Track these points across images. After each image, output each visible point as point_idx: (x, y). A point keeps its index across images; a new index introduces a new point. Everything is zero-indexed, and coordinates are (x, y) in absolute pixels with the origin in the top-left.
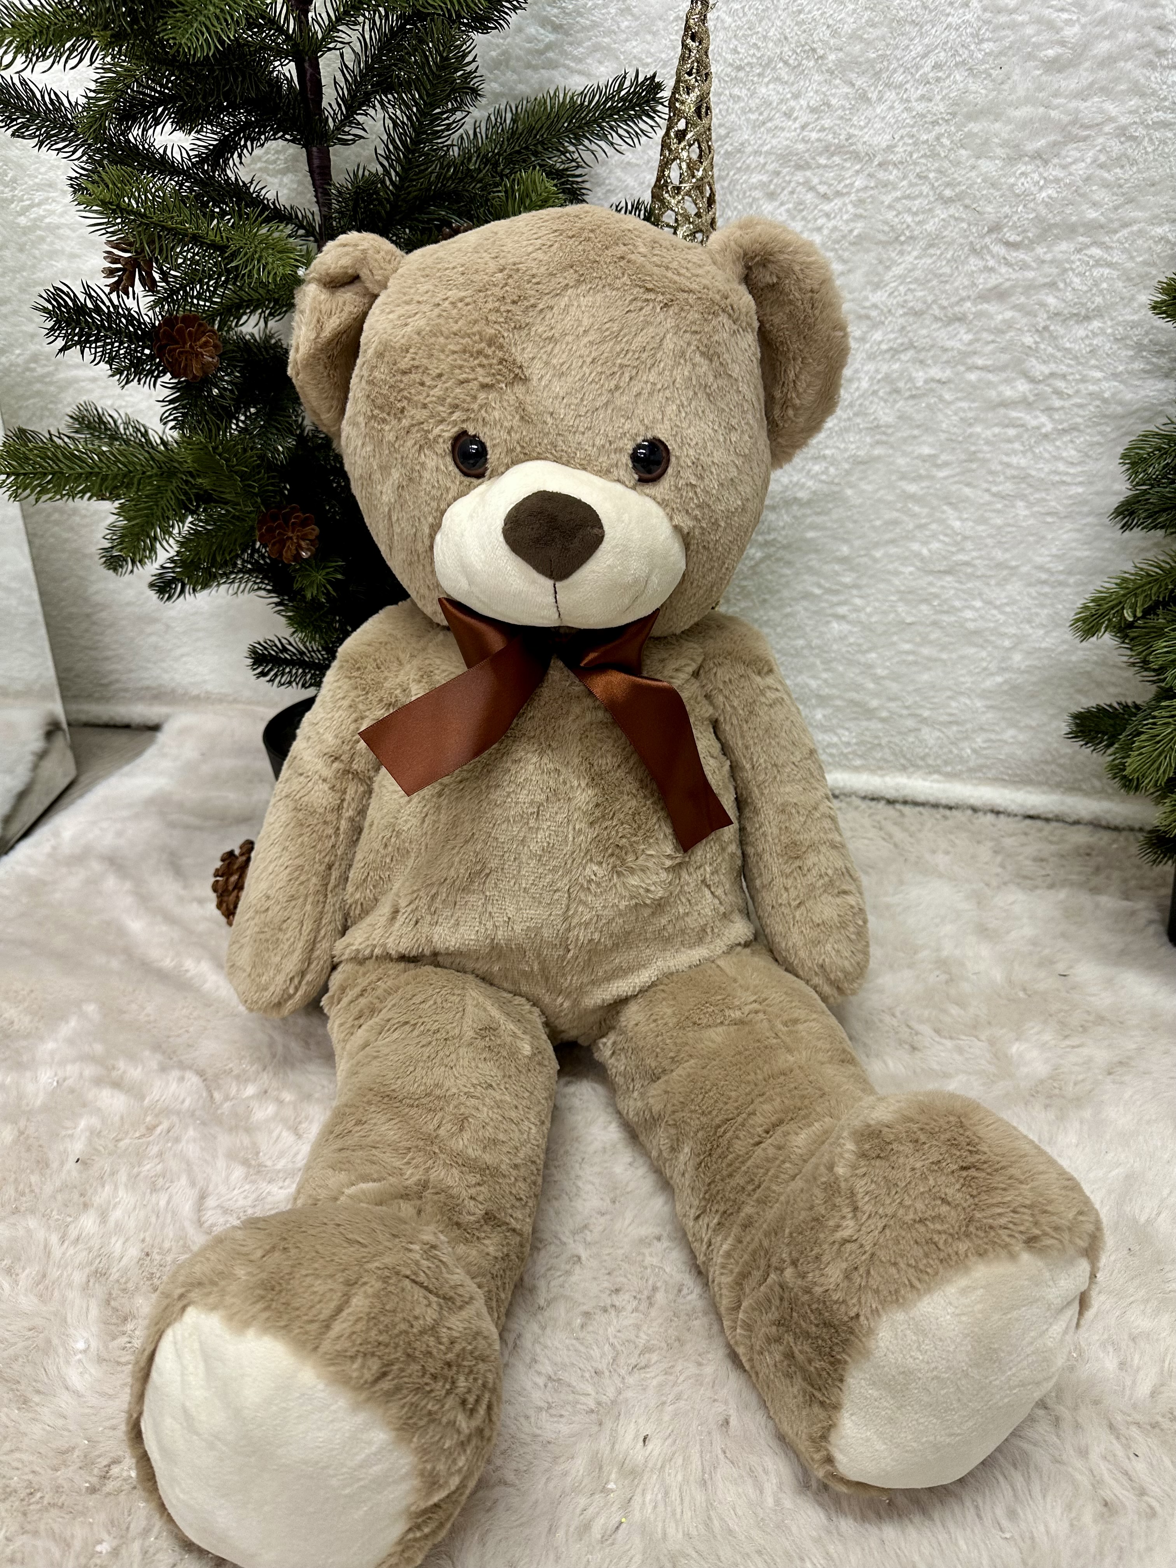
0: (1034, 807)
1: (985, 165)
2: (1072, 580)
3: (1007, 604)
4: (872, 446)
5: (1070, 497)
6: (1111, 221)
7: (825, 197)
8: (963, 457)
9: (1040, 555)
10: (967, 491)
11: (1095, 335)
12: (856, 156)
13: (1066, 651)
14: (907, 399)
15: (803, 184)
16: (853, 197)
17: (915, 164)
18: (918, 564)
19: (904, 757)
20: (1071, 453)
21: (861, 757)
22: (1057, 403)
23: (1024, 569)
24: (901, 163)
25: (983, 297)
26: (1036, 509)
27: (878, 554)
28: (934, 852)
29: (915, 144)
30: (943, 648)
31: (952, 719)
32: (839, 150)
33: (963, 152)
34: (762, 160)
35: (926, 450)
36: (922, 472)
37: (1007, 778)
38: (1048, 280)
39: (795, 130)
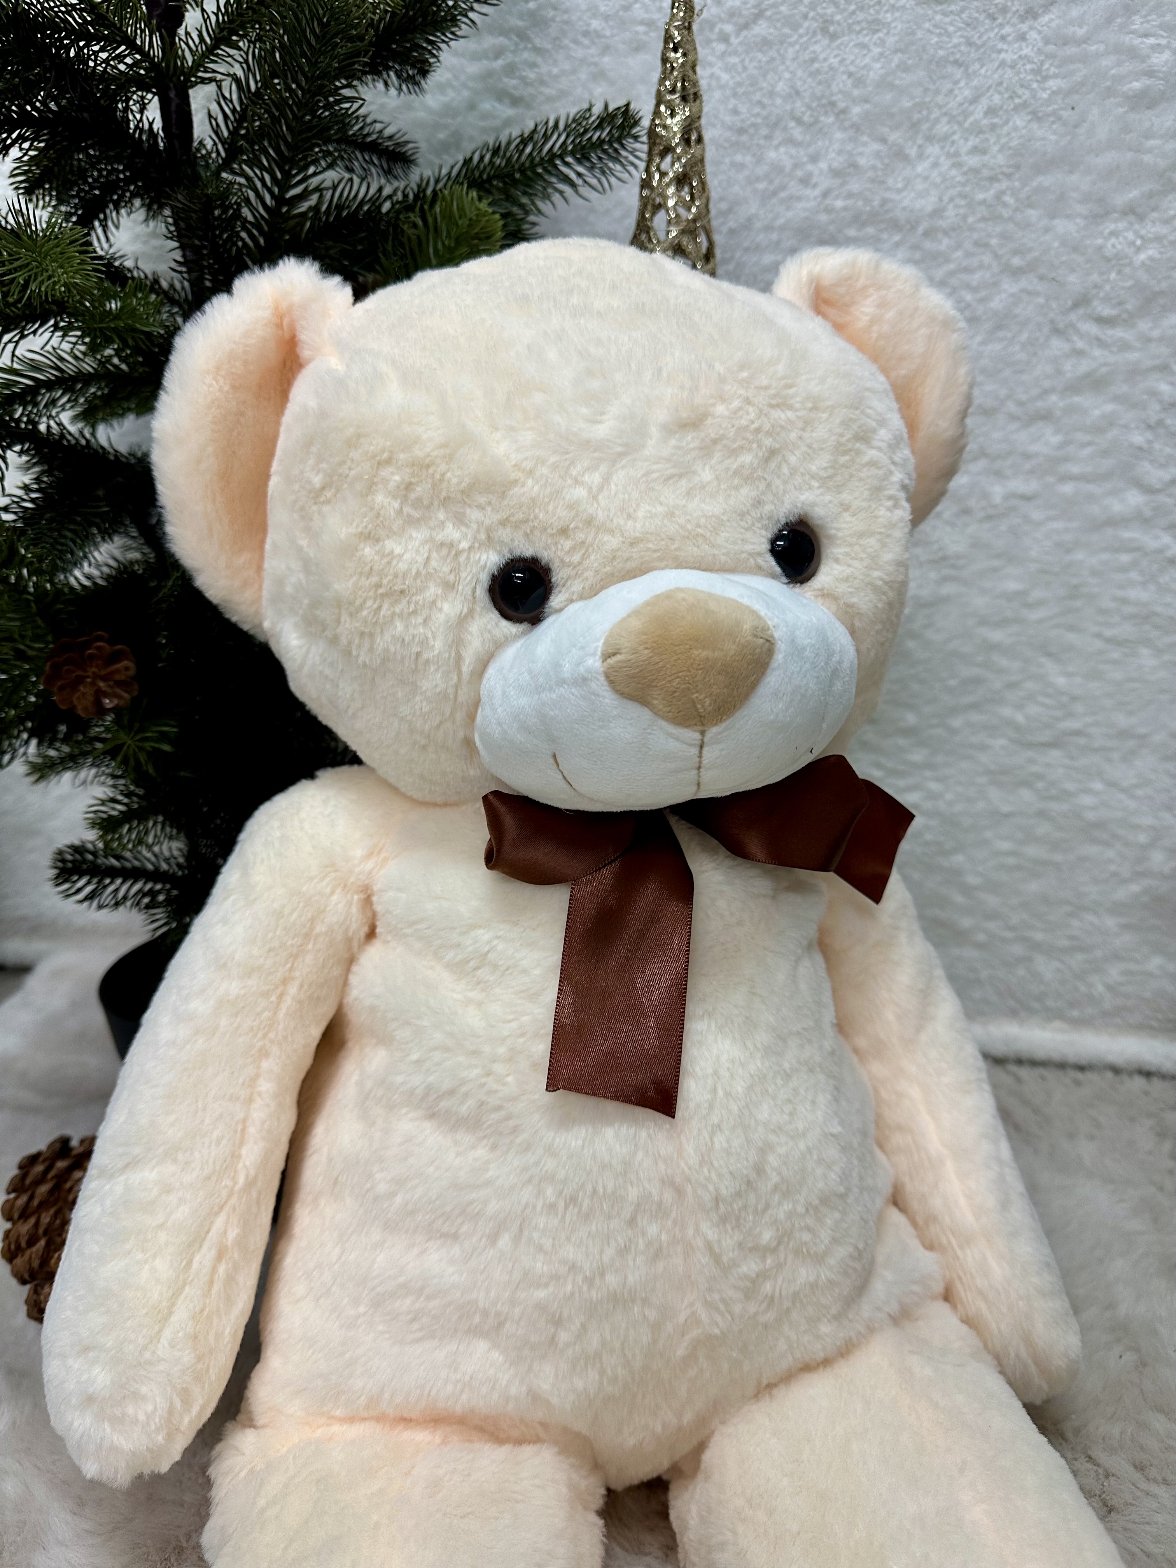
1: (1061, 226)
3: (1137, 786)
8: (1062, 592)
10: (1071, 637)
12: (895, 225)
14: (981, 521)
17: (971, 229)
18: (1012, 735)
19: (1013, 997)
23: (1158, 738)
24: (954, 229)
25: (1073, 388)
26: (1167, 657)
27: (956, 723)
28: (1072, 1136)
29: (970, 205)
30: (1055, 846)
31: (1076, 943)
32: (873, 218)
33: (1031, 211)
34: (774, 236)
35: (1012, 586)
36: (1009, 614)
37: (1155, 1024)
38: (1157, 362)
39: (815, 198)
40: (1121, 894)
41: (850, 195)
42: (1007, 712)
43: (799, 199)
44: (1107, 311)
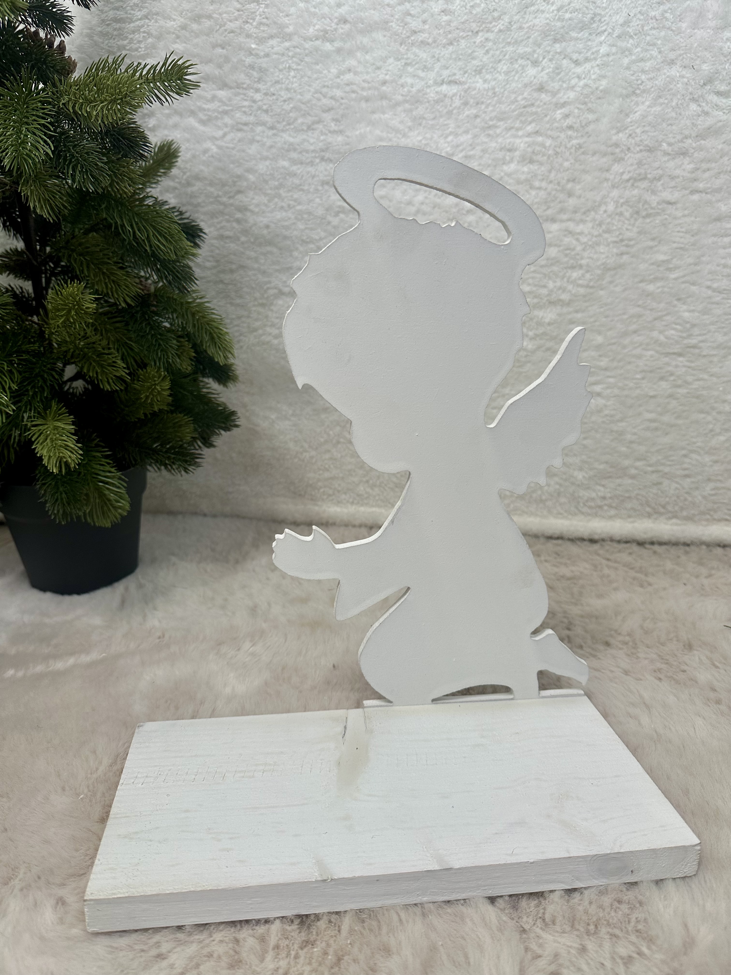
40: (714, 442)
41: (574, 11)
42: (655, 334)
44: (723, 88)
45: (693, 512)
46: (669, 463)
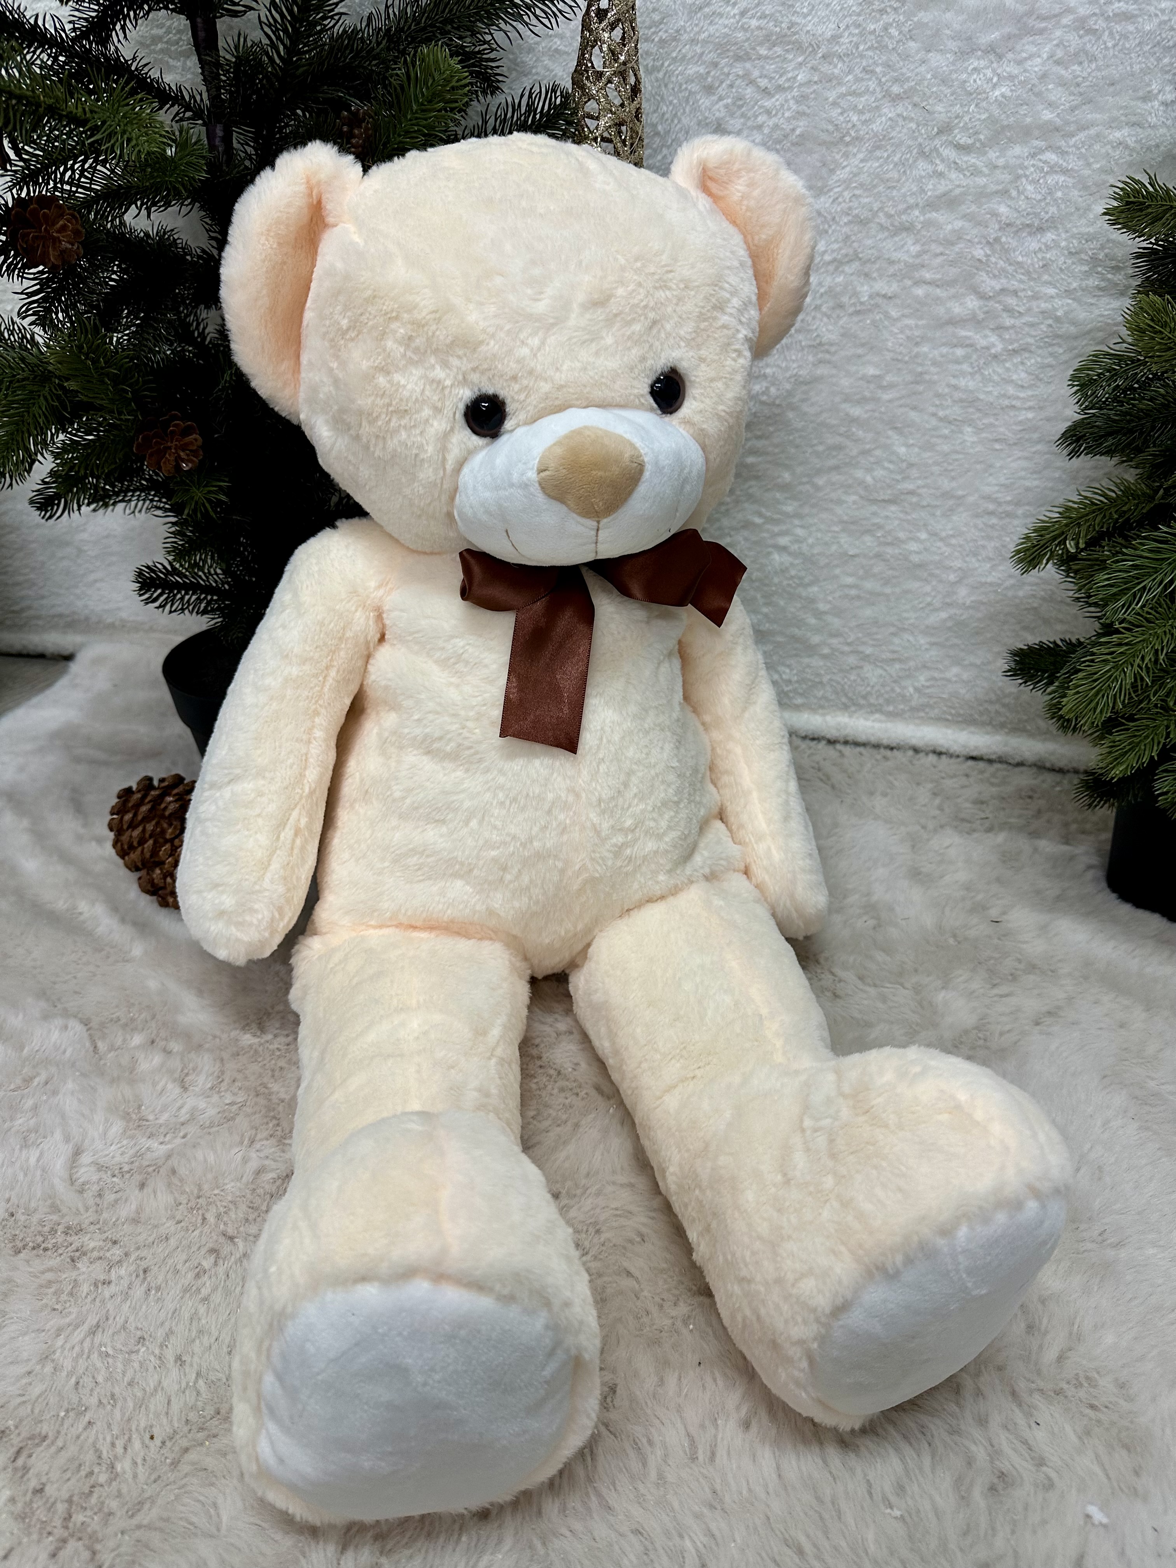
0: (976, 748)
1: (937, 60)
2: (1020, 512)
3: (953, 536)
4: (814, 365)
5: (1020, 423)
6: (1067, 123)
7: (766, 92)
8: (909, 378)
9: (988, 485)
10: (913, 415)
11: (1048, 248)
12: (799, 47)
13: (1013, 586)
14: (851, 315)
15: (743, 77)
16: (795, 93)
18: (862, 493)
19: (846, 695)
20: (1020, 376)
21: (801, 695)
22: (1008, 322)
23: (971, 499)
24: (847, 55)
25: (932, 205)
26: (984, 435)
27: (820, 481)
28: (871, 794)
29: (861, 34)
30: (887, 582)
31: (895, 656)
32: (780, 39)
33: (912, 44)
34: (698, 49)
35: (871, 371)
36: (867, 394)
37: (950, 717)
38: (1000, 187)
39: (735, 15)
40: (934, 619)
41: (763, 16)
42: (859, 474)
43: (721, 15)
44: (964, 140)
45: (902, 707)
46: (871, 642)
